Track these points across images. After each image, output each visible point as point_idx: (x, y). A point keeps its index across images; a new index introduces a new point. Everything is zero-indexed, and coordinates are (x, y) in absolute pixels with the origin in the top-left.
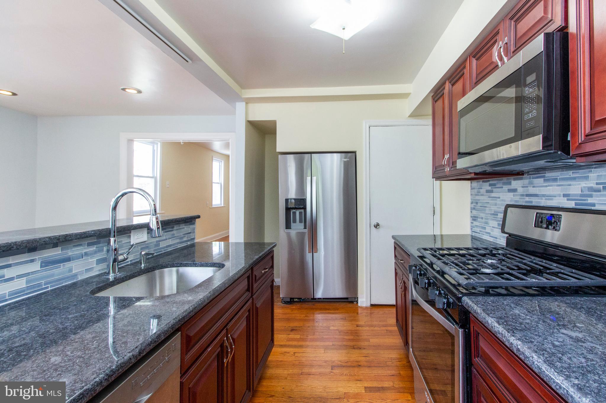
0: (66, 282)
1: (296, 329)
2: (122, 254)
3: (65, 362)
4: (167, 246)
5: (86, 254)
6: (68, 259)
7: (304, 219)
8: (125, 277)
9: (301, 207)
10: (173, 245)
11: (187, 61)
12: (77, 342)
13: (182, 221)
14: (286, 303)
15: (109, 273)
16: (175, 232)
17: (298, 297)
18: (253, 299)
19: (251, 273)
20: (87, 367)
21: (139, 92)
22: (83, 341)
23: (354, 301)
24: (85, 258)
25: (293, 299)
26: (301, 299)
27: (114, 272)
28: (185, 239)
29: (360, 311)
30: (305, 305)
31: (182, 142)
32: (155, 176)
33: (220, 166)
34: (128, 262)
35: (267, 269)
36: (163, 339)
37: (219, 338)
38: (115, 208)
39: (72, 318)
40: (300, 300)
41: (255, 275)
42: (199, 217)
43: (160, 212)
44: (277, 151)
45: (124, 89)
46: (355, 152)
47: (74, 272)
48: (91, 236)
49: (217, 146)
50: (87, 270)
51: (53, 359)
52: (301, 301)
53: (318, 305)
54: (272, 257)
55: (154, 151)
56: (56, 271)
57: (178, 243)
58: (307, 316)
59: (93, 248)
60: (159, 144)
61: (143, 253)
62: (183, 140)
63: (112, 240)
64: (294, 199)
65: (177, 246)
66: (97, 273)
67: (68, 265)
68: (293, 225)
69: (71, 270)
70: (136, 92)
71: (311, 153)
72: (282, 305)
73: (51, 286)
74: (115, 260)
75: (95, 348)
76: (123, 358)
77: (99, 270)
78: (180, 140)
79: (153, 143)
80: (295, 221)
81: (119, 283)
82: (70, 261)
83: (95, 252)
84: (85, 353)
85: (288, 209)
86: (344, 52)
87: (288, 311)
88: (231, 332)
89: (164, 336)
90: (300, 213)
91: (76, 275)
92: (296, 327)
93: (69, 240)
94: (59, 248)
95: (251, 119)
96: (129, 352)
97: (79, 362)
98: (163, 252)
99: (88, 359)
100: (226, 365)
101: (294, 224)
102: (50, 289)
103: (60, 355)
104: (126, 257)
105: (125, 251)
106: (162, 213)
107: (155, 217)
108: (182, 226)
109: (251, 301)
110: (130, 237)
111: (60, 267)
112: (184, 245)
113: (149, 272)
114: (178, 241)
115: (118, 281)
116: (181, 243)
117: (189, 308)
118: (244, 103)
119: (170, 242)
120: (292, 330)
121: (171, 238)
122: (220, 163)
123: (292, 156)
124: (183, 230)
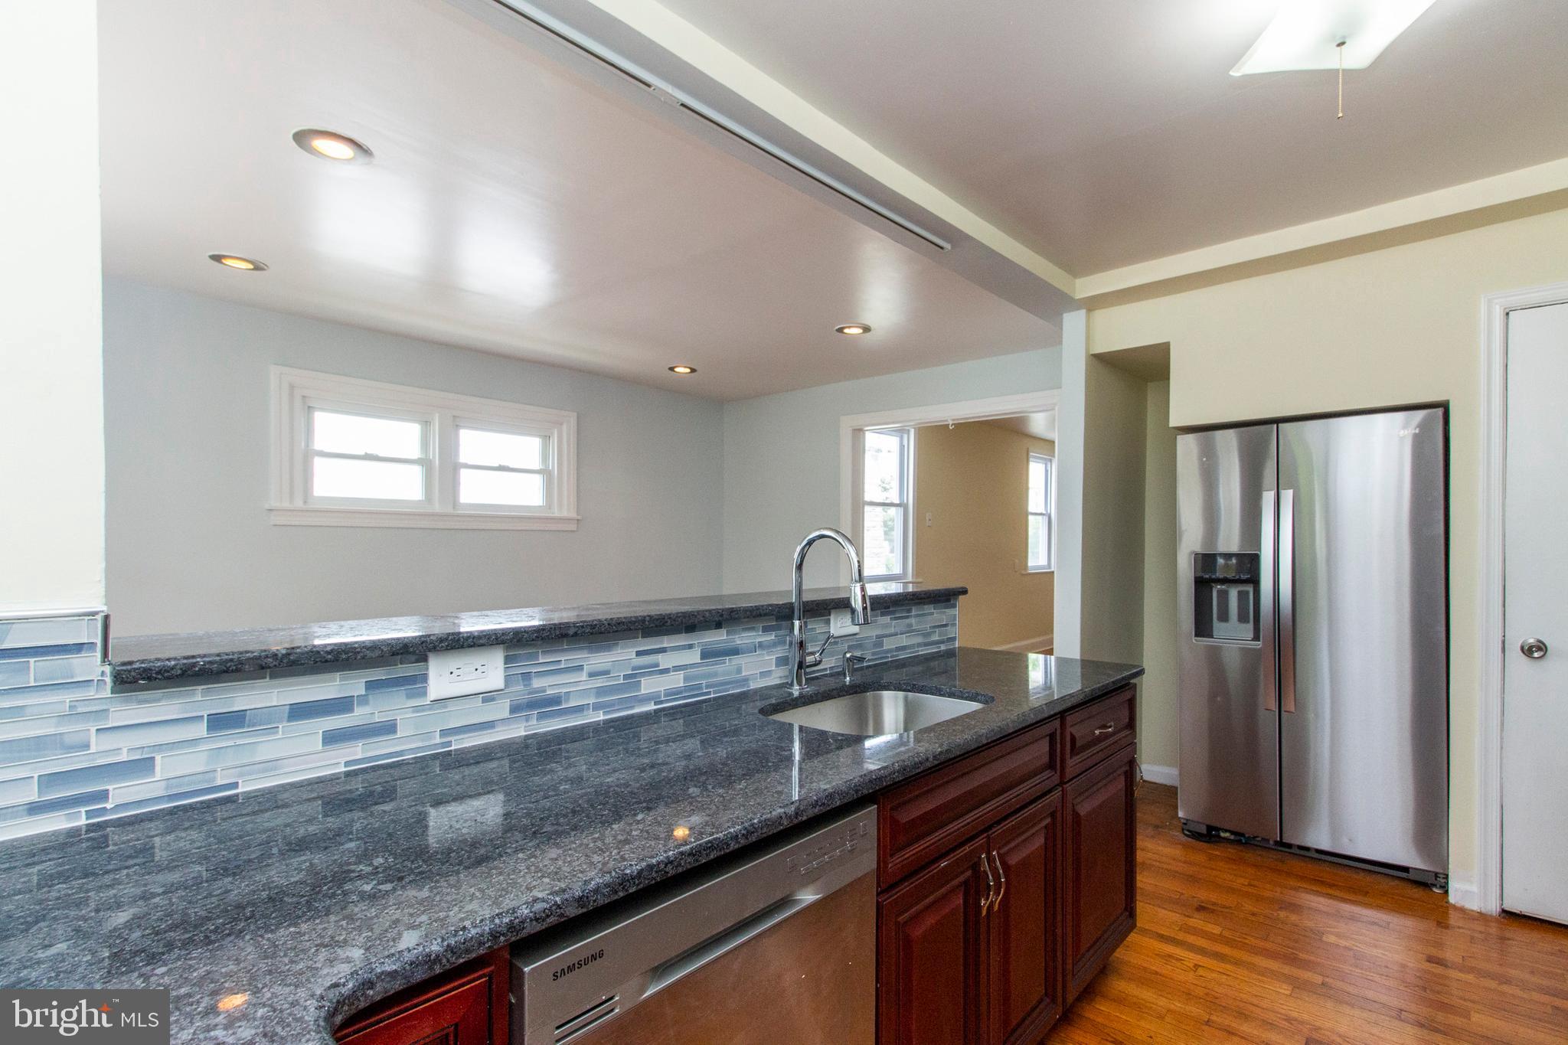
0: (733, 688)
1: (1214, 910)
2: (813, 653)
3: (703, 797)
4: (898, 649)
5: (761, 645)
6: (735, 652)
7: (1251, 613)
8: (816, 695)
9: (1244, 577)
10: (913, 646)
11: (942, 248)
12: (723, 776)
13: (928, 598)
14: (1196, 836)
15: (792, 684)
16: (913, 621)
17: (1231, 829)
18: (1064, 792)
19: (1058, 727)
20: (724, 810)
21: (867, 329)
22: (730, 776)
23: (1435, 885)
24: (760, 652)
25: (1218, 829)
26: (1243, 835)
27: (799, 683)
28: (935, 638)
29: (1454, 919)
30: (1250, 855)
31: (951, 423)
32: (905, 501)
33: (1046, 471)
34: (826, 669)
35: (1110, 727)
36: (838, 804)
37: (967, 848)
38: (800, 567)
39: (727, 742)
40: (1238, 838)
41: (1071, 734)
42: (964, 592)
43: (914, 580)
44: (1170, 426)
45: (840, 330)
46: (1445, 406)
47: (743, 674)
48: (765, 615)
49: (1038, 424)
50: (763, 674)
51: (691, 790)
52: (1242, 840)
53: (1297, 865)
54: (1131, 704)
55: (902, 447)
56: (719, 668)
57: (919, 645)
58: (1254, 886)
59: (771, 637)
60: (912, 432)
61: (848, 655)
62: (953, 420)
63: (797, 623)
64: (1237, 555)
65: (918, 651)
66: (777, 681)
67: (737, 660)
68: (1218, 627)
69: (739, 671)
70: (861, 331)
71: (1278, 421)
72: (1184, 839)
73: (715, 692)
74: (801, 665)
75: (741, 789)
76: (771, 812)
77: (781, 677)
78: (947, 421)
79: (901, 432)
80: (1224, 617)
81: (805, 704)
82: (738, 654)
83: (774, 644)
84: (727, 792)
85: (1202, 585)
86: (1340, 115)
87: (1200, 858)
88: (1000, 848)
89: (840, 799)
90: (1242, 596)
91: (746, 680)
92: (1214, 904)
93: (735, 619)
94: (724, 631)
95: (1101, 348)
96: (780, 807)
97: (718, 801)
98: (890, 659)
99: (728, 800)
100: (984, 913)
101: (1223, 625)
102: (712, 696)
103: (700, 787)
104: (818, 659)
105: (819, 649)
106: (918, 583)
107: (858, 585)
108: (929, 609)
109: (1057, 794)
110: (828, 622)
111: (725, 663)
112: (933, 650)
113: (856, 693)
114: (920, 640)
115: (805, 701)
116: (926, 644)
117: (893, 765)
118: (1083, 312)
119: (904, 640)
120: (1201, 908)
121: (905, 633)
122: (1046, 464)
123: (1231, 432)
124: (929, 618)
